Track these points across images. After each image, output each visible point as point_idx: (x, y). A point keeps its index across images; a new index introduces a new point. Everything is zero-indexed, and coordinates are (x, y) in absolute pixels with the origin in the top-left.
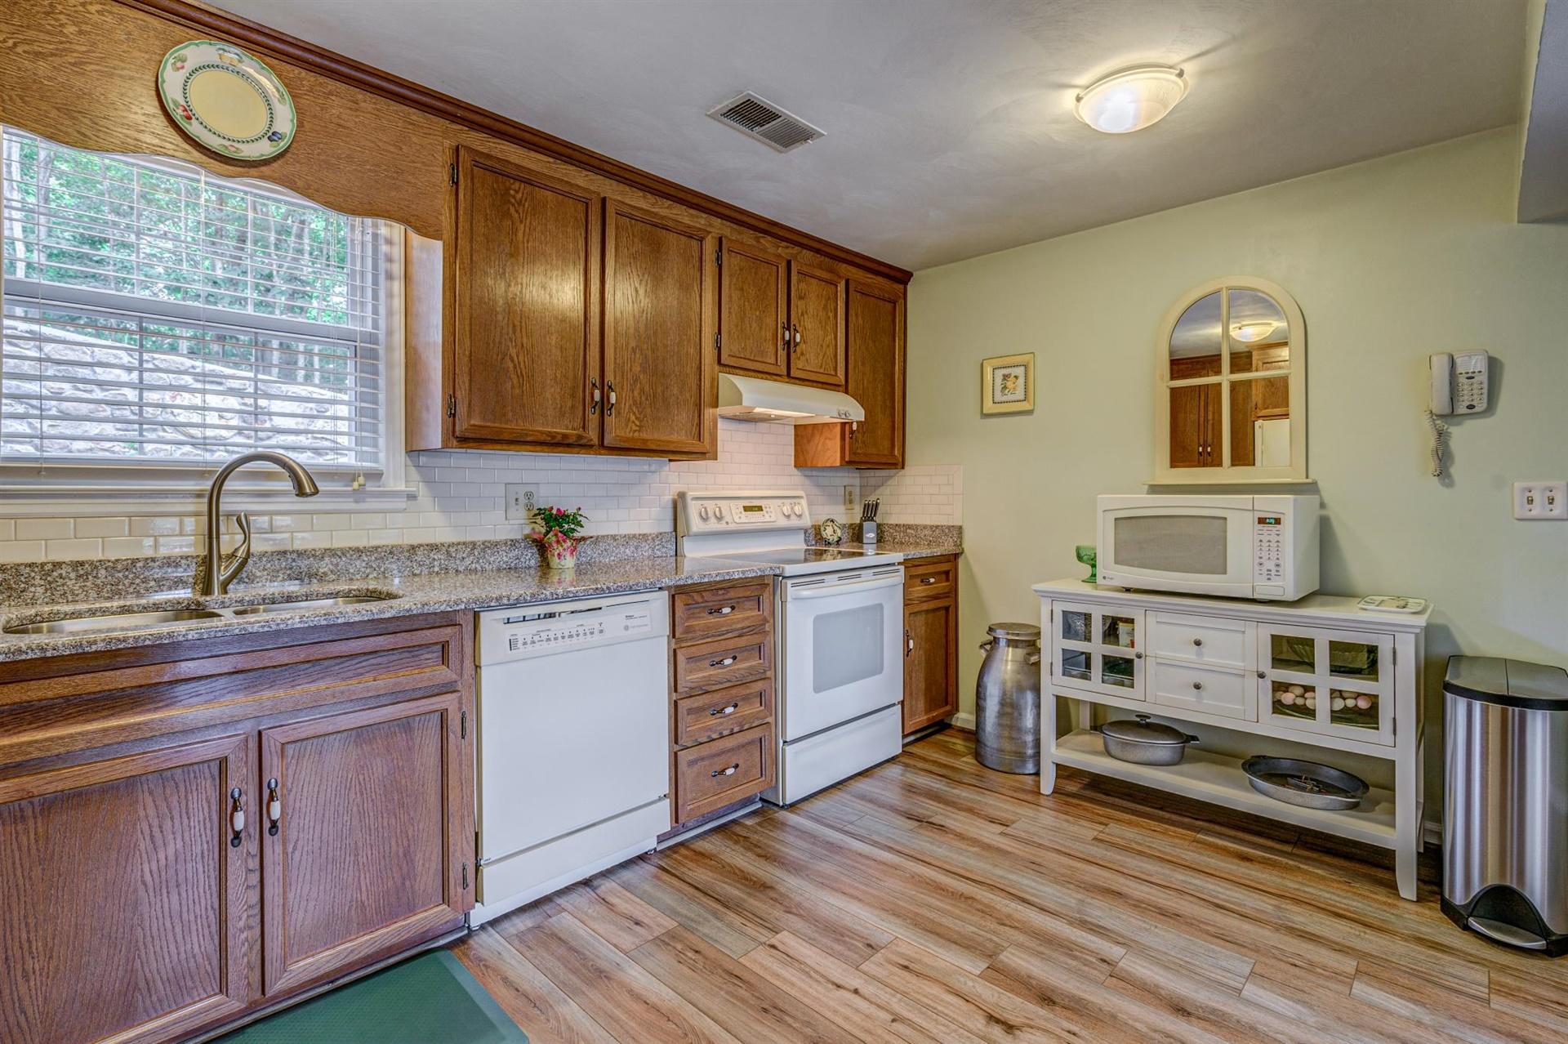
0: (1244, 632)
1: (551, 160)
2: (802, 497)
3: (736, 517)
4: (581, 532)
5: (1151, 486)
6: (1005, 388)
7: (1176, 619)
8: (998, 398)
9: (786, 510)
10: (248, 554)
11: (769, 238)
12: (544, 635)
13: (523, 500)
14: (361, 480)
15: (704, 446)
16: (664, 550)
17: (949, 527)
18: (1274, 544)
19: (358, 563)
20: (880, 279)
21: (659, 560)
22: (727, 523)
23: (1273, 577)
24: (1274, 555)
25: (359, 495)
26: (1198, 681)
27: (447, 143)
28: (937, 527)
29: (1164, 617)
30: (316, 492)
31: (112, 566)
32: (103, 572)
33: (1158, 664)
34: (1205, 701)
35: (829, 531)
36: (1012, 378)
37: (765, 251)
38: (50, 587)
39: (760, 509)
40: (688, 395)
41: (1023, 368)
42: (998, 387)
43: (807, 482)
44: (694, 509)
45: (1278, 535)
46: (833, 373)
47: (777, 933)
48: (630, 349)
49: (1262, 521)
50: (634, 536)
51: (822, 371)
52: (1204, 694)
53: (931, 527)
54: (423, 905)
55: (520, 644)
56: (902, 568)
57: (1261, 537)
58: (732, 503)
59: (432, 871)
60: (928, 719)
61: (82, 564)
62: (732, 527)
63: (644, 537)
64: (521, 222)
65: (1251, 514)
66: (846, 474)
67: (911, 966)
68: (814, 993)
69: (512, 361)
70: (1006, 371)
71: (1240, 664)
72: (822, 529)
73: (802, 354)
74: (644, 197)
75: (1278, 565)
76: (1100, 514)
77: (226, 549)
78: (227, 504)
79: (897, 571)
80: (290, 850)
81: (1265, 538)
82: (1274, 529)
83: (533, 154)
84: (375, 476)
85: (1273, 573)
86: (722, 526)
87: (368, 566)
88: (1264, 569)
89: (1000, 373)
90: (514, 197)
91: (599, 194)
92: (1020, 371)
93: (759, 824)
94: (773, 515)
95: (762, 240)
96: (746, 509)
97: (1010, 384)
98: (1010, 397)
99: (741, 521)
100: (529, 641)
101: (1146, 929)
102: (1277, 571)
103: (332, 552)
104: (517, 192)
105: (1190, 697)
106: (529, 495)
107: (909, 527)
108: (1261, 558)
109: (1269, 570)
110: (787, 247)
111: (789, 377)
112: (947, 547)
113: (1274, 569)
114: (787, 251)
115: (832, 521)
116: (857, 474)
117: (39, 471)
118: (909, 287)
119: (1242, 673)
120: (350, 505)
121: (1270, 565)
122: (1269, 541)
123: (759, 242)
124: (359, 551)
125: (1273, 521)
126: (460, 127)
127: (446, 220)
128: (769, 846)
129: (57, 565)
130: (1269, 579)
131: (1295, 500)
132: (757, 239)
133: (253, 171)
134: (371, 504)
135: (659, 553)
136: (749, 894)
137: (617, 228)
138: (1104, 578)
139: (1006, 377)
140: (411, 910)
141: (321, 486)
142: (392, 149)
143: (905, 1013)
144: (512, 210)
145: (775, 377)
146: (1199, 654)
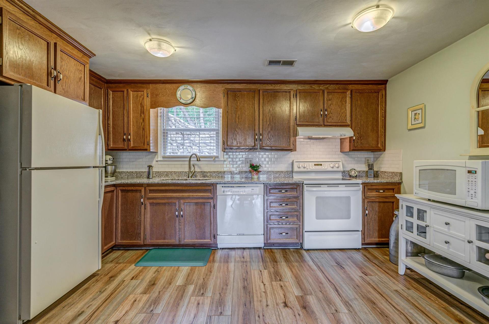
0: (465, 222)
1: (246, 85)
2: (340, 162)
3: (311, 167)
4: (259, 170)
5: (470, 156)
6: (415, 118)
7: (441, 213)
8: (413, 123)
9: (332, 165)
10: (195, 172)
11: (316, 85)
12: (231, 191)
13: (249, 162)
14: (214, 158)
15: (291, 148)
16: (288, 176)
17: (397, 173)
18: (474, 183)
19: (214, 174)
20: (370, 86)
21: (287, 178)
22: (307, 169)
23: (473, 198)
24: (474, 188)
25: (214, 161)
26: (448, 240)
27: (223, 89)
28: (393, 172)
29: (436, 212)
30: (200, 160)
31: (178, 172)
32: (177, 173)
33: (434, 231)
34: (451, 250)
35: (353, 173)
36: (418, 115)
37: (314, 89)
38: (171, 175)
39: (321, 165)
40: (286, 134)
41: (421, 110)
42: (413, 118)
43: (346, 156)
44: (295, 165)
45: (475, 178)
46: (345, 121)
47: (265, 269)
48: (267, 125)
49: (469, 172)
50: (279, 171)
51: (339, 121)
52: (450, 246)
53: (392, 172)
54: (207, 239)
55: (225, 192)
56: (361, 186)
57: (469, 179)
58: (310, 163)
59: (208, 233)
60: (379, 241)
61: (175, 172)
62: (309, 170)
63: (282, 172)
64: (239, 100)
65: (465, 168)
66: (367, 154)
67: (284, 287)
68: (256, 280)
69: (237, 132)
70: (415, 112)
71: (463, 236)
72: (350, 172)
73: (330, 117)
74: (272, 86)
75: (475, 192)
76: (414, 168)
77: (192, 171)
78: (192, 163)
79: (359, 186)
80: (185, 221)
81: (470, 180)
82: (474, 176)
83: (242, 85)
84: (218, 157)
85: (474, 196)
86: (305, 170)
87: (216, 175)
88: (470, 193)
89: (414, 113)
90: (237, 96)
91: (258, 89)
92: (420, 111)
93: (293, 251)
94: (326, 167)
95: (313, 87)
96: (315, 165)
97: (417, 117)
98: (417, 122)
99: (313, 168)
100: (227, 191)
101: (366, 313)
102: (475, 195)
103: (210, 172)
104: (238, 94)
105: (445, 246)
106: (250, 161)
107: (385, 172)
108: (469, 189)
109: (472, 194)
110: (324, 86)
111: (325, 126)
112: (396, 179)
113: (474, 194)
114: (324, 87)
115: (354, 169)
116: (372, 153)
117: (170, 157)
118: (387, 85)
119: (464, 240)
120: (213, 163)
121: (472, 192)
122: (472, 181)
123: (312, 87)
124: (214, 172)
125: (474, 172)
126: (225, 85)
127: (223, 105)
128: (289, 255)
129: (172, 172)
130: (472, 198)
131: (482, 162)
132: (311, 87)
133: (190, 105)
134: (217, 163)
135: (287, 176)
136: (270, 262)
137: (263, 95)
138: (416, 193)
139: (415, 114)
140: (205, 239)
141: (201, 159)
142: (212, 93)
143: (268, 292)
144: (237, 99)
145: (319, 126)
146: (449, 229)
